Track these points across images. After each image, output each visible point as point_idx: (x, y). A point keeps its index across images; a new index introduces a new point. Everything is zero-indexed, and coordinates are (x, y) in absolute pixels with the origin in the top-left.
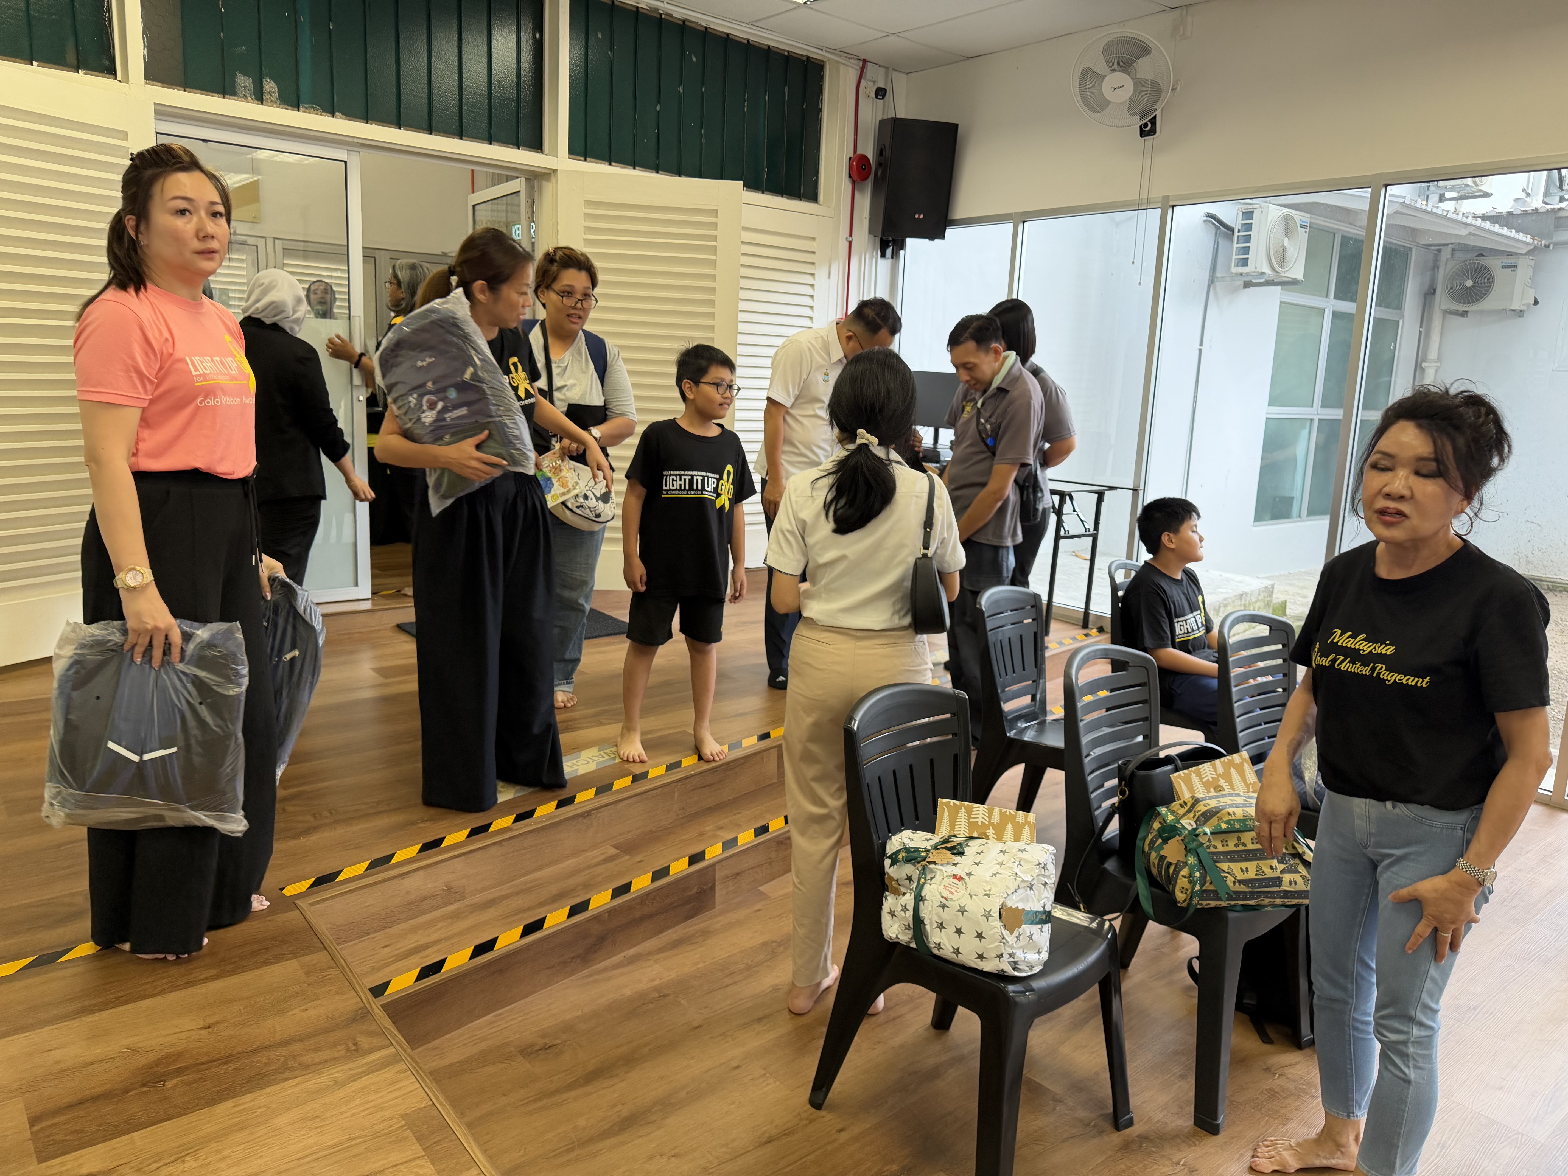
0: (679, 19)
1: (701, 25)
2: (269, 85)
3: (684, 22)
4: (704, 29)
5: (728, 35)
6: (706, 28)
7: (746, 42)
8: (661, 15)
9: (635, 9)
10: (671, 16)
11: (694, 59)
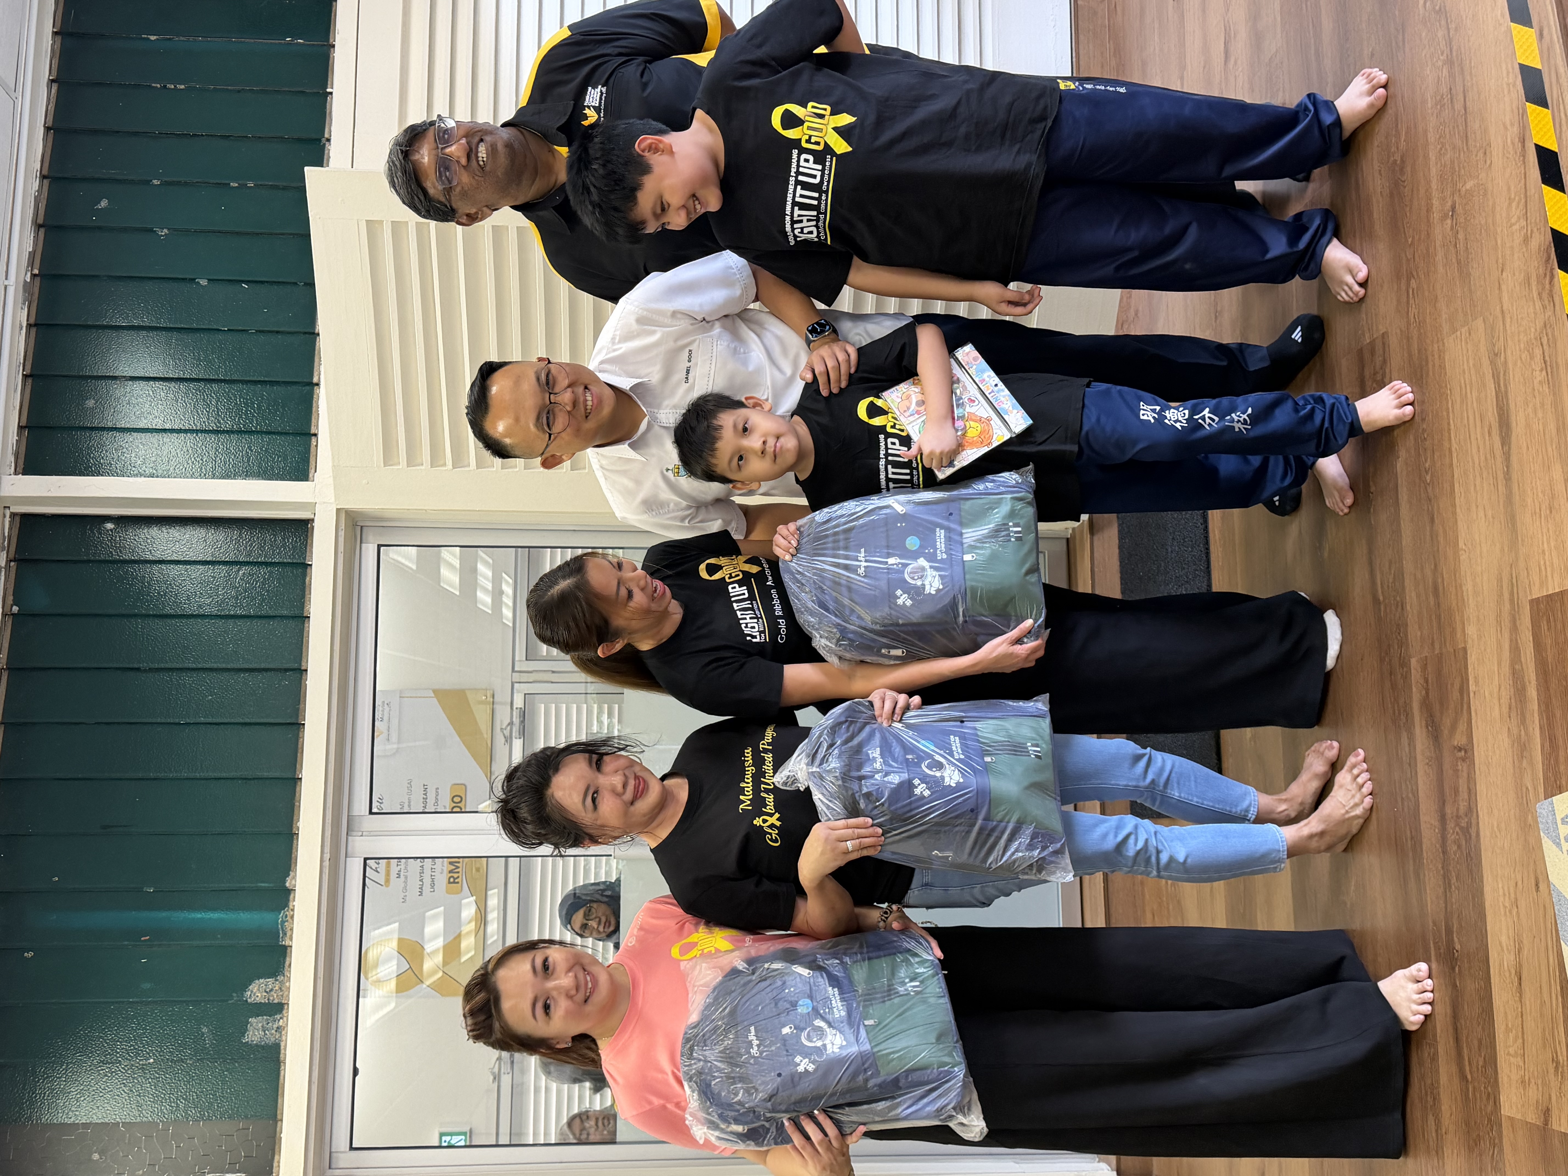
0: (36, 238)
1: (40, 191)
2: (257, 992)
3: (40, 226)
4: (46, 182)
5: (47, 129)
6: (43, 177)
7: (55, 87)
8: (34, 276)
9: (33, 331)
10: (32, 255)
11: (104, 203)
